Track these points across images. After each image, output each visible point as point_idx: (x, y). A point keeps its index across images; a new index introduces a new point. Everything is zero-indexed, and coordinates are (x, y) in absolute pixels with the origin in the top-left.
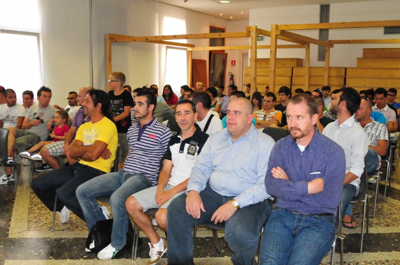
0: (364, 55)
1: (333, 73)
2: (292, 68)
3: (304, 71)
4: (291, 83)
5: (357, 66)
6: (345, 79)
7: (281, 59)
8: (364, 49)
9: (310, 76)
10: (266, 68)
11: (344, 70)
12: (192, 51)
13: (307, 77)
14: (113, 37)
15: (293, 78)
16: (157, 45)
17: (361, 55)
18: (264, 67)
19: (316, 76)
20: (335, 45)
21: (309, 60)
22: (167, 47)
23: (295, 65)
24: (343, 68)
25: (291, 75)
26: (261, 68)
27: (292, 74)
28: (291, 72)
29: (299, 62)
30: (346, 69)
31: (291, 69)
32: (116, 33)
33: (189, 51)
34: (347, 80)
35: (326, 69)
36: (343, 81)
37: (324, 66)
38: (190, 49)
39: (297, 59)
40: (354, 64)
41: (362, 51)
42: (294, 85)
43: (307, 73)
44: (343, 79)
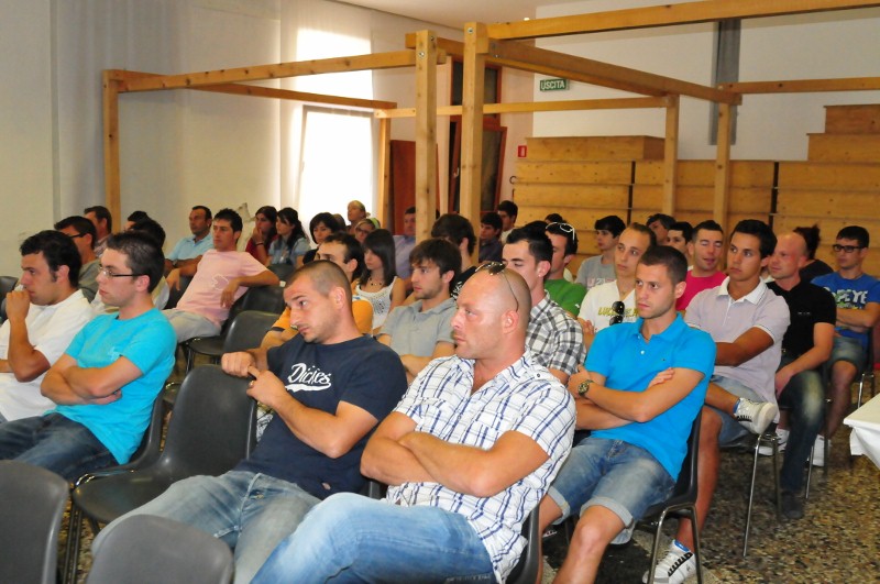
0: (827, 124)
1: (742, 178)
2: (634, 164)
3: (664, 172)
4: (630, 204)
5: (810, 158)
6: (775, 193)
7: (604, 138)
8: (829, 108)
9: (677, 186)
10: (567, 162)
11: (772, 168)
12: (388, 121)
13: (669, 190)
14: (121, 78)
15: (635, 192)
16: (277, 102)
17: (819, 126)
18: (561, 161)
19: (698, 186)
20: (746, 98)
21: (675, 139)
22: (306, 109)
23: (641, 156)
24: (767, 162)
25: (629, 182)
26: (554, 162)
27: (633, 181)
28: (629, 176)
29: (652, 148)
30: (777, 165)
31: (630, 166)
32: (131, 68)
33: (382, 120)
34: (779, 197)
35: (720, 167)
36: (769, 201)
37: (714, 158)
38: (382, 114)
39: (647, 138)
40: (799, 151)
41: (823, 112)
42: (637, 210)
43: (670, 176)
44: (769, 194)
